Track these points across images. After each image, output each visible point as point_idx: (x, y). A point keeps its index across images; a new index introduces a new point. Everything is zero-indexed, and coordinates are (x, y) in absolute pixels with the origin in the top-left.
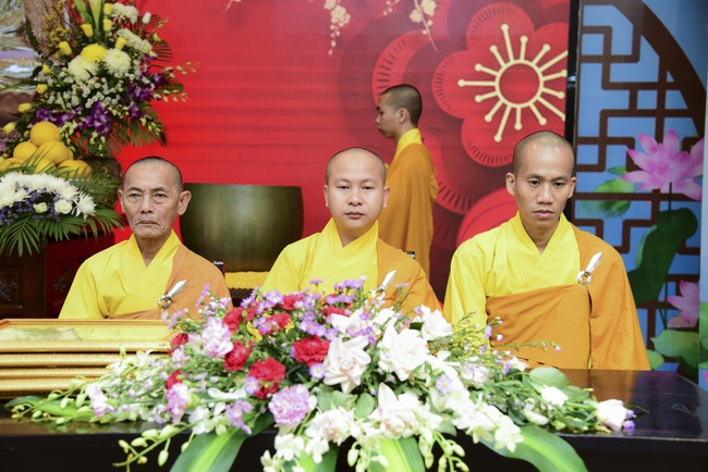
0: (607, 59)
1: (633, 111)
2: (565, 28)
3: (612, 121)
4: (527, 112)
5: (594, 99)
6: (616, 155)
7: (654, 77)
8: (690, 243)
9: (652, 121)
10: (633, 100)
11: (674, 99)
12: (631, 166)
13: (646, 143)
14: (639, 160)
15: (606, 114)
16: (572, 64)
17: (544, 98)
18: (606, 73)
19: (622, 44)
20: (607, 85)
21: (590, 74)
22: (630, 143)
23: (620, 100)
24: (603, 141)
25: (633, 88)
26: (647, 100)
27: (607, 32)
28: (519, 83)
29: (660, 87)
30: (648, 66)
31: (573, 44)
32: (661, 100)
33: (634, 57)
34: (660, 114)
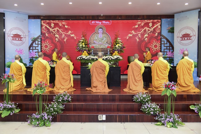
0: (164, 44)
1: (167, 49)
2: (160, 41)
3: (165, 50)
4: (156, 49)
5: (163, 48)
6: (165, 53)
7: (169, 46)
8: (173, 62)
9: (169, 50)
10: (167, 48)
11: (171, 48)
12: (167, 54)
13: (168, 52)
14: (168, 54)
15: (164, 49)
16: (161, 44)
17: (158, 48)
18: (164, 45)
19: (166, 42)
20: (164, 46)
21: (163, 45)
22: (167, 52)
23: (166, 48)
24: (164, 52)
25: (167, 47)
26: (168, 48)
27: (164, 41)
28: (156, 46)
29: (169, 47)
30: (168, 45)
31: (161, 43)
32: (169, 48)
33: (167, 44)
34: (169, 49)
